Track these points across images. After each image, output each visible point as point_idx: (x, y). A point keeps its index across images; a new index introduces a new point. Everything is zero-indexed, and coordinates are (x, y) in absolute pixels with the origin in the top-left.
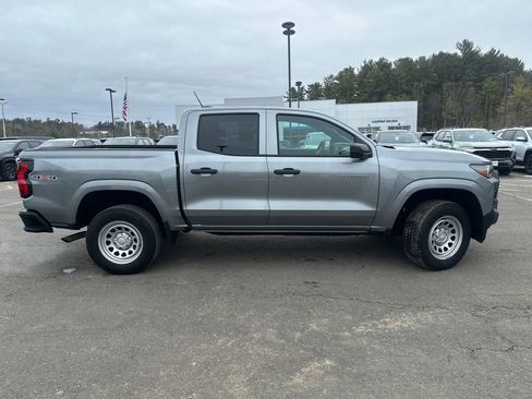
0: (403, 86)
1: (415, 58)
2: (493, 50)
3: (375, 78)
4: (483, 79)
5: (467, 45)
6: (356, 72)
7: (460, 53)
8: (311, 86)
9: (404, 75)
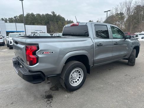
0: (39, 21)
1: (41, 14)
2: (59, 15)
3: (31, 18)
4: (58, 22)
5: (53, 13)
6: (25, 16)
7: (52, 14)
8: (9, 18)
9: (39, 18)
